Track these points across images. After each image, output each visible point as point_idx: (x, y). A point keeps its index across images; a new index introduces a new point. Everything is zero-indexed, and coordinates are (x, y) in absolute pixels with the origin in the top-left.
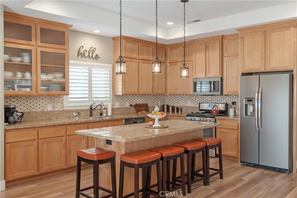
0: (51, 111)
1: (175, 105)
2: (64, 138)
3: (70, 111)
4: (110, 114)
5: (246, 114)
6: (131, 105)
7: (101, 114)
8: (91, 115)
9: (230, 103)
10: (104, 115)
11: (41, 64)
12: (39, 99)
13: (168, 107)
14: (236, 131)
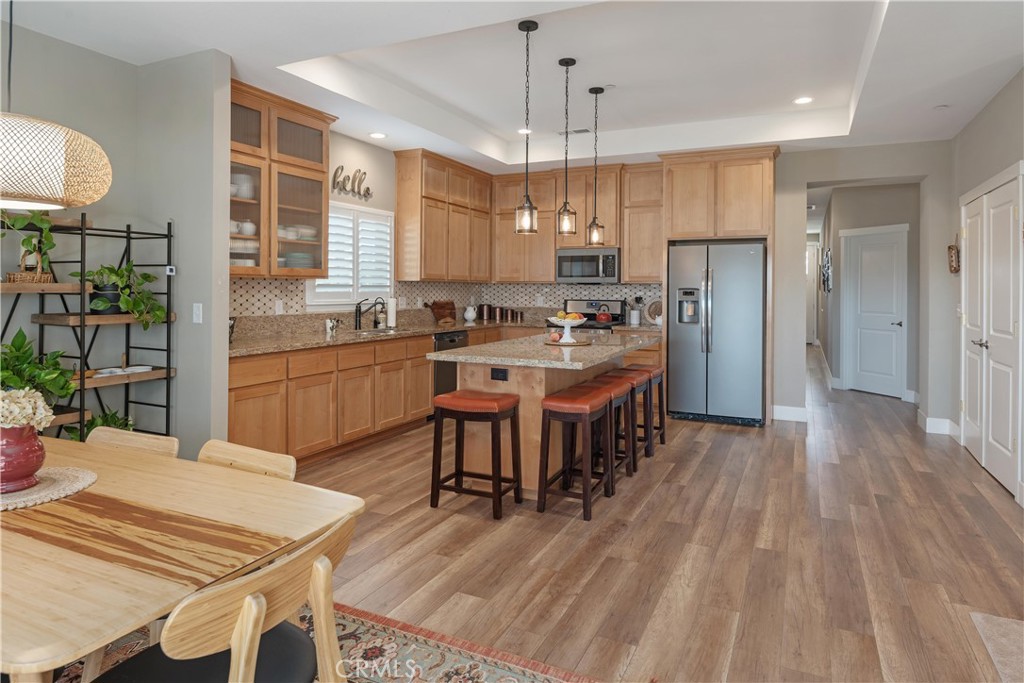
0: (281, 316)
1: (505, 305)
2: (334, 376)
3: (318, 316)
4: (392, 322)
5: (680, 320)
6: (426, 305)
7: (376, 323)
8: (358, 326)
9: (630, 300)
10: (381, 326)
11: (279, 203)
12: (257, 287)
13: (491, 310)
14: (656, 355)
